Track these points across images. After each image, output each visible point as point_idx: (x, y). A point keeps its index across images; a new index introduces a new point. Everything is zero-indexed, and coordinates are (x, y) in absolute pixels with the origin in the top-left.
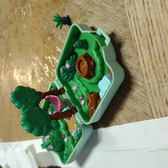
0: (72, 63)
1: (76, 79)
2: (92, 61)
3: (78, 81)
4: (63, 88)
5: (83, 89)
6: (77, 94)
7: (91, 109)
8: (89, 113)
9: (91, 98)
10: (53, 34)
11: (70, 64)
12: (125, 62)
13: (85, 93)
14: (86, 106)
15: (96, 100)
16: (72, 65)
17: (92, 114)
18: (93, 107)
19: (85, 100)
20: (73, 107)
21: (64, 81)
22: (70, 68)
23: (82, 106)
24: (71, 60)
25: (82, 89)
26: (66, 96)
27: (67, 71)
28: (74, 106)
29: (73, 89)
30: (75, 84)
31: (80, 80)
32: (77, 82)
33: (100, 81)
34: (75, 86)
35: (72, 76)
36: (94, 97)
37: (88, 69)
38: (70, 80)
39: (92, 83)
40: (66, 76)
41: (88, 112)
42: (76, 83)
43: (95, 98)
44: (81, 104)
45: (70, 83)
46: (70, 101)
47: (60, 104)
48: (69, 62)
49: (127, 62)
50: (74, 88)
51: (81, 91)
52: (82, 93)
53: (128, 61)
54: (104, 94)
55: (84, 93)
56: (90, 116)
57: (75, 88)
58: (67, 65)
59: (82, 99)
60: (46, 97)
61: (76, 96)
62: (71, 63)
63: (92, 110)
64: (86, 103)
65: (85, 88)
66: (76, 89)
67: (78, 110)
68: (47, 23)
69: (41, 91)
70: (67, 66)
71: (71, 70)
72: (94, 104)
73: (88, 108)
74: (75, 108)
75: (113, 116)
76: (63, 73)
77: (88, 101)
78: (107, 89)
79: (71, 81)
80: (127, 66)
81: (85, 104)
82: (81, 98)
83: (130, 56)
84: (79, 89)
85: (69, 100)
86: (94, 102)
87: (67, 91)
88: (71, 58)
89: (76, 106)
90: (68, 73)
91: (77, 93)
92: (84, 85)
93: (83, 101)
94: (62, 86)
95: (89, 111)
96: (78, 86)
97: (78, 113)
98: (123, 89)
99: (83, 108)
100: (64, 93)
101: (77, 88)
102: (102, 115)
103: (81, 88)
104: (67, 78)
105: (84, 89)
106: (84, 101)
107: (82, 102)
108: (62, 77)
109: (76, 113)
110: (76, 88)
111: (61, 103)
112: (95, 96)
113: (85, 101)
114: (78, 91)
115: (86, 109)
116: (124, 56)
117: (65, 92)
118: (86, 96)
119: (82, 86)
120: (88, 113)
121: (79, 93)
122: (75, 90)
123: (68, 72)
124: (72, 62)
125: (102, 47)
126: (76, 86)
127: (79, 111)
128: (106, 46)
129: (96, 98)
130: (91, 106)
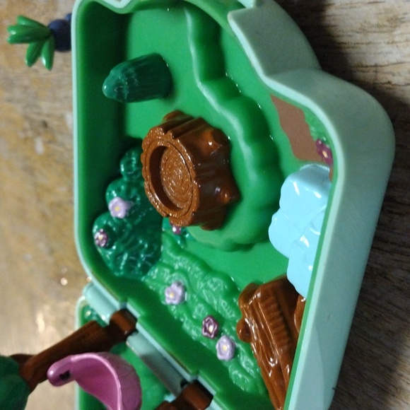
0: (134, 192)
1: (171, 255)
2: (208, 134)
3: (180, 262)
4: (124, 312)
5: (211, 286)
6: (190, 315)
7: (269, 367)
8: (267, 392)
9: (254, 312)
10: (47, 119)
11: (126, 197)
12: (373, 63)
13: (223, 303)
14: (245, 360)
15: (282, 314)
16: (134, 199)
17: (284, 390)
18: (277, 352)
19: (232, 332)
20: (184, 382)
21: (123, 279)
22: (131, 215)
23: (225, 364)
24: (125, 179)
25: (206, 287)
26: (143, 342)
27: (120, 233)
28: (188, 377)
29: (168, 302)
30: (170, 279)
31: (188, 254)
32: (176, 267)
33: (275, 218)
34: (174, 286)
35: (150, 248)
36: (266, 307)
37: (200, 176)
38: (145, 269)
39: (241, 241)
40: (125, 257)
41: (259, 385)
42: (173, 270)
43: (273, 306)
44: (220, 357)
45: (151, 277)
46: (165, 359)
47: (119, 386)
48: (118, 191)
49: (381, 60)
50: (171, 297)
51: (202, 301)
52: (209, 306)
53: (387, 48)
54: (311, 268)
55: (222, 305)
56: (274, 404)
57: (175, 293)
58: (114, 206)
59: (218, 334)
60: (51, 372)
61: (186, 327)
62: (128, 191)
63: (279, 369)
64: (239, 346)
65: (215, 280)
66: (182, 298)
67: (213, 392)
68: (17, 93)
69: (27, 351)
70: (117, 209)
71: (138, 221)
72: (278, 340)
73: (254, 369)
74: (197, 384)
75: (391, 370)
76: (108, 247)
77: (245, 334)
78: (319, 234)
79: (154, 272)
80: (390, 78)
81: (235, 352)
82: (211, 329)
83: (390, 20)
84: (193, 292)
85: (160, 354)
86: (273, 328)
87: (142, 317)
88: (123, 170)
89: (197, 373)
90: (130, 241)
91: (190, 313)
92: (208, 269)
93: (223, 339)
94: (117, 305)
95: (263, 380)
96: (184, 280)
97: (213, 404)
98: (401, 215)
99: (234, 373)
100: (133, 331)
101: (185, 289)
102: (333, 382)
103: (200, 285)
104: (131, 263)
105: (215, 285)
106: (228, 338)
107: (223, 348)
108: (110, 265)
109: (208, 404)
110: (180, 291)
111: (121, 379)
112: (272, 298)
113: (232, 337)
114: (190, 304)
115: (248, 374)
116: (358, 37)
117: (138, 326)
118: (230, 314)
119: (203, 277)
120: (261, 391)
121: (196, 310)
122: (175, 302)
123: (126, 234)
124: (130, 185)
125: (230, 15)
126: (179, 284)
127: (218, 394)
128: (241, 10)
129: (279, 307)
130: (267, 352)
